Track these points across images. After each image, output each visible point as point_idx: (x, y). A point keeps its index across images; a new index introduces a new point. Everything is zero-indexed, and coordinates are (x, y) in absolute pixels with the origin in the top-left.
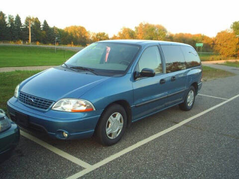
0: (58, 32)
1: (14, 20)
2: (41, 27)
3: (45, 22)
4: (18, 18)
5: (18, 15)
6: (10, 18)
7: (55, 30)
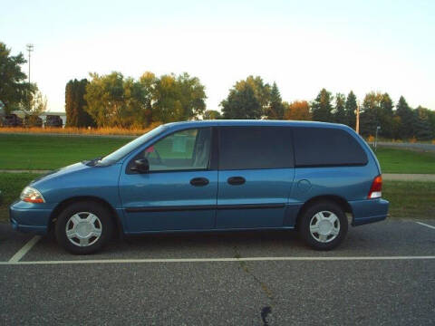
0: (427, 117)
1: (346, 101)
2: (395, 109)
3: (402, 101)
4: (352, 97)
5: (352, 93)
6: (338, 99)
7: (420, 113)
